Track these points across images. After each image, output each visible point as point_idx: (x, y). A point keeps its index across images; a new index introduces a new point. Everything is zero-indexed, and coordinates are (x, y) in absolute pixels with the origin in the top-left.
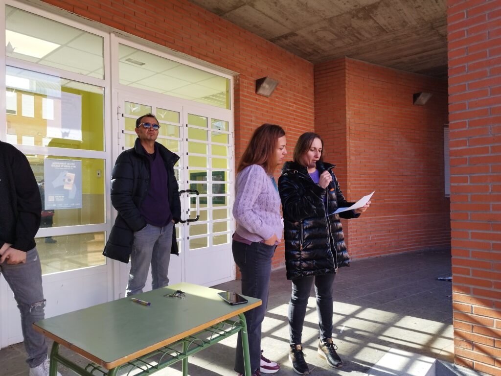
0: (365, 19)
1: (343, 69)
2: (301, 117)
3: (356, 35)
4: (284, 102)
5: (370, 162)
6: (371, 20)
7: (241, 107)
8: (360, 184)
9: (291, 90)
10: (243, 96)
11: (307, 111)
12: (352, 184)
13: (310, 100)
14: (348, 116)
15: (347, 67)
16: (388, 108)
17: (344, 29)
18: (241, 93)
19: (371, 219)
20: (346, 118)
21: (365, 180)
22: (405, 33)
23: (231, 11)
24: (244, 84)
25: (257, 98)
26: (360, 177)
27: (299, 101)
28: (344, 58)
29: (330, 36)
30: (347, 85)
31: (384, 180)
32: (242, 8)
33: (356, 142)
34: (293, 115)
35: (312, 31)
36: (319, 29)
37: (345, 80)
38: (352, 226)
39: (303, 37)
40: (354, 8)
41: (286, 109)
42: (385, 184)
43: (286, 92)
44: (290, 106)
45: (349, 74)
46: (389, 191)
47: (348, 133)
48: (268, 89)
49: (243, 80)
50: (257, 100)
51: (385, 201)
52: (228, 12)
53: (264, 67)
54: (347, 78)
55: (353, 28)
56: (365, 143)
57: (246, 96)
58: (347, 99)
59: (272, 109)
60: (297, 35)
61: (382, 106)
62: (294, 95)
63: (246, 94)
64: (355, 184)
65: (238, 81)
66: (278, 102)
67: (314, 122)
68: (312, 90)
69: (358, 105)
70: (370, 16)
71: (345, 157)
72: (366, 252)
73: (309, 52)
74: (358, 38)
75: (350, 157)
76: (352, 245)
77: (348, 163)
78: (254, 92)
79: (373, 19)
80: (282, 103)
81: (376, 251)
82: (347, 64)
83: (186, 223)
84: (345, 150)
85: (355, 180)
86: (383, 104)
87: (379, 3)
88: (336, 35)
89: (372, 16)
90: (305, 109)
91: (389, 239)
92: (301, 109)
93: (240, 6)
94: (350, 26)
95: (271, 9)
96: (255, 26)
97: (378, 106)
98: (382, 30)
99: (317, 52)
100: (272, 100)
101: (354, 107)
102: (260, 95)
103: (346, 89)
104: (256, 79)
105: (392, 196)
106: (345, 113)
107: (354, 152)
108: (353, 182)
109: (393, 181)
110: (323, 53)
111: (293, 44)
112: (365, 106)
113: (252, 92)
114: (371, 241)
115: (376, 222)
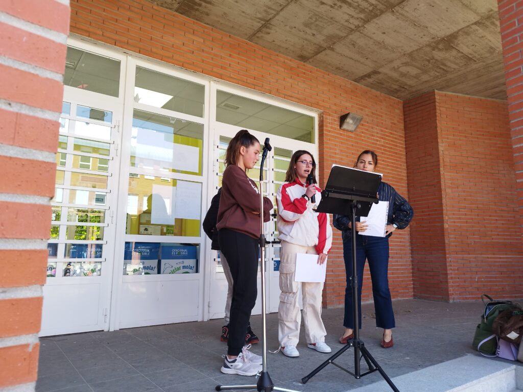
0: (446, 50)
1: (433, 103)
2: (389, 151)
3: (442, 67)
4: (371, 137)
5: (471, 196)
6: (454, 50)
7: (325, 141)
8: (460, 218)
9: (377, 126)
10: (327, 130)
11: (396, 146)
12: (450, 218)
13: (400, 135)
14: (441, 148)
15: (437, 100)
16: (490, 139)
17: (427, 62)
18: (325, 128)
19: (475, 257)
21: (466, 215)
22: (497, 60)
23: (313, 56)
24: (328, 121)
25: (341, 132)
26: (459, 211)
27: (387, 136)
28: (434, 92)
29: (414, 71)
30: (437, 118)
31: (490, 216)
32: (324, 53)
33: (452, 174)
34: (381, 149)
35: (394, 67)
36: (401, 65)
37: (436, 113)
38: (453, 264)
39: (386, 74)
40: (433, 40)
41: (373, 143)
42: (492, 220)
43: (372, 128)
44: (377, 141)
45: (440, 107)
46: (497, 227)
47: (442, 165)
48: (352, 124)
49: (327, 116)
50: (341, 134)
51: (492, 239)
52: (311, 58)
53: (349, 105)
54: (438, 111)
55: (437, 60)
56: (463, 176)
57: (330, 131)
58: (439, 131)
59: (357, 143)
60: (379, 73)
61: (482, 137)
62: (382, 131)
63: (330, 129)
64: (453, 218)
65: (322, 118)
66: (364, 137)
67: (405, 157)
68: (402, 126)
69: (452, 137)
70: (452, 46)
71: (440, 190)
72: (472, 295)
73: (396, 89)
74: (443, 69)
75: (445, 190)
76: (453, 285)
77: (443, 196)
78: (339, 127)
79: (456, 49)
80: (368, 138)
82: (437, 97)
83: (271, 244)
84: (439, 182)
85: (453, 214)
86: (483, 135)
87: (458, 32)
88: (420, 69)
89: (455, 47)
90: (395, 144)
91: (502, 282)
92: (389, 144)
93: (321, 51)
94: (433, 58)
95: (350, 51)
96: (337, 68)
97: (478, 138)
98: (469, 59)
99: (403, 88)
100: (357, 135)
101: (448, 138)
102: (344, 130)
103: (437, 121)
104: (340, 115)
105: (502, 233)
106: (438, 145)
107: (450, 185)
108: (451, 216)
109: (502, 216)
110: (410, 89)
111: (377, 82)
112: (461, 138)
113: (336, 127)
114: (477, 282)
115: (482, 261)
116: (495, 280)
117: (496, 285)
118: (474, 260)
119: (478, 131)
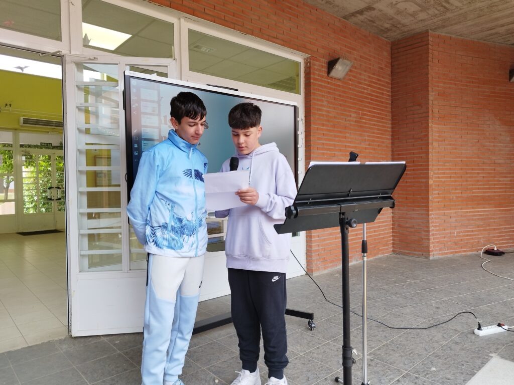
1: (426, 45)
2: (376, 101)
4: (358, 85)
5: (456, 149)
7: (312, 91)
8: (444, 173)
9: (365, 71)
10: (314, 79)
11: (383, 94)
12: (434, 173)
13: (387, 82)
14: (431, 98)
15: (430, 43)
16: (479, 87)
18: (312, 76)
19: (456, 213)
20: (428, 100)
21: (450, 169)
24: (315, 67)
25: (329, 81)
26: (444, 166)
27: (375, 83)
28: (427, 32)
29: (412, 8)
30: (430, 63)
31: (473, 169)
33: (440, 126)
34: (368, 98)
35: (392, 3)
37: (428, 57)
38: (434, 220)
39: (381, 11)
41: (361, 92)
42: (474, 173)
43: (360, 74)
45: (433, 50)
46: (478, 181)
47: (431, 116)
48: (341, 70)
49: (314, 62)
50: (328, 83)
51: (473, 193)
53: (337, 47)
54: (430, 55)
56: (450, 128)
57: (317, 80)
58: (430, 79)
59: (345, 92)
60: (374, 9)
61: (472, 84)
62: (369, 77)
63: (317, 77)
64: (438, 173)
65: (309, 64)
66: (352, 85)
67: (391, 106)
68: (388, 71)
69: (442, 85)
71: (427, 144)
72: (450, 249)
73: (387, 28)
75: (432, 144)
76: (434, 241)
77: (430, 150)
78: (326, 75)
80: (356, 86)
81: (461, 248)
82: (431, 39)
84: (427, 136)
85: (439, 169)
86: (472, 82)
88: (420, 6)
90: (381, 91)
91: (478, 235)
92: (376, 92)
99: (396, 27)
100: (345, 83)
101: (438, 86)
102: (332, 78)
103: (429, 67)
104: (328, 61)
105: (482, 187)
106: (428, 94)
107: (438, 138)
108: (436, 172)
109: (483, 169)
110: (402, 28)
111: (369, 20)
112: (451, 86)
113: (324, 74)
114: (456, 237)
115: (462, 216)
116: (472, 233)
117: (472, 238)
118: (455, 215)
119: (468, 78)
